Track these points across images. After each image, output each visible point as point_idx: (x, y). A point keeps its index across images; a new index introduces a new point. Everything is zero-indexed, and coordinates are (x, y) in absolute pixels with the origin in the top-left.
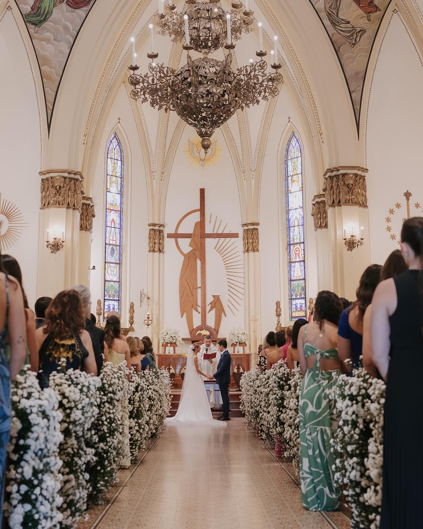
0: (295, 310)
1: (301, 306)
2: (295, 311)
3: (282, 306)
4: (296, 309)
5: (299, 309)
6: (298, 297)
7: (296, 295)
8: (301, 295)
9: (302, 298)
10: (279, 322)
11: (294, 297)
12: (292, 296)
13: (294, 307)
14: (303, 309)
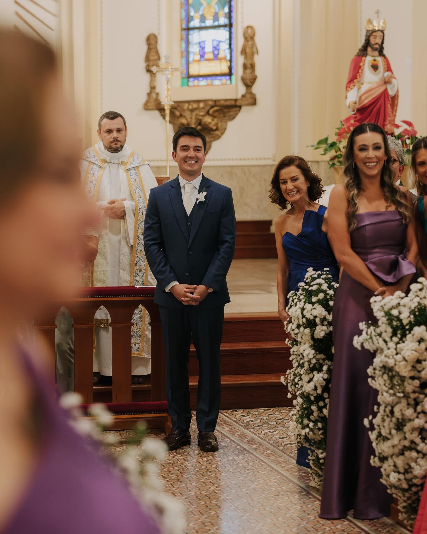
0: (198, 57)
1: (216, 48)
2: (199, 61)
3: (163, 48)
4: (202, 56)
5: (211, 56)
6: (209, 23)
7: (203, 18)
8: (216, 17)
9: (219, 26)
10: (153, 88)
11: (195, 23)
12: (189, 19)
13: (194, 49)
14: (221, 55)
